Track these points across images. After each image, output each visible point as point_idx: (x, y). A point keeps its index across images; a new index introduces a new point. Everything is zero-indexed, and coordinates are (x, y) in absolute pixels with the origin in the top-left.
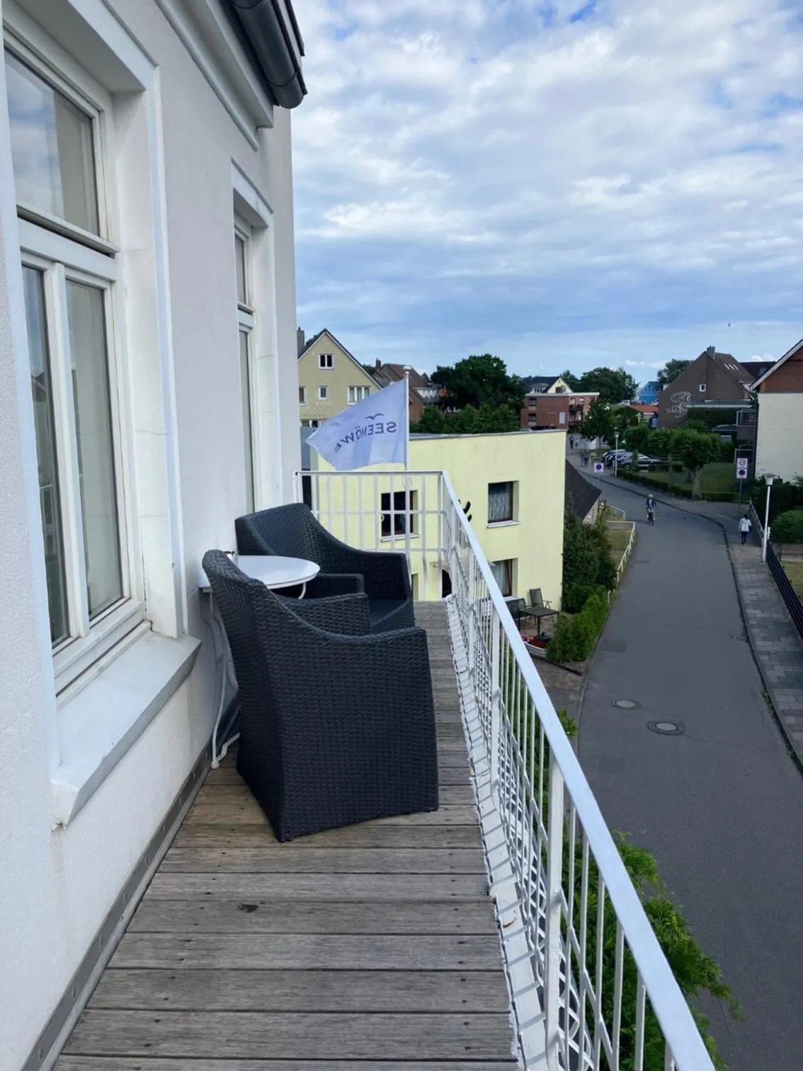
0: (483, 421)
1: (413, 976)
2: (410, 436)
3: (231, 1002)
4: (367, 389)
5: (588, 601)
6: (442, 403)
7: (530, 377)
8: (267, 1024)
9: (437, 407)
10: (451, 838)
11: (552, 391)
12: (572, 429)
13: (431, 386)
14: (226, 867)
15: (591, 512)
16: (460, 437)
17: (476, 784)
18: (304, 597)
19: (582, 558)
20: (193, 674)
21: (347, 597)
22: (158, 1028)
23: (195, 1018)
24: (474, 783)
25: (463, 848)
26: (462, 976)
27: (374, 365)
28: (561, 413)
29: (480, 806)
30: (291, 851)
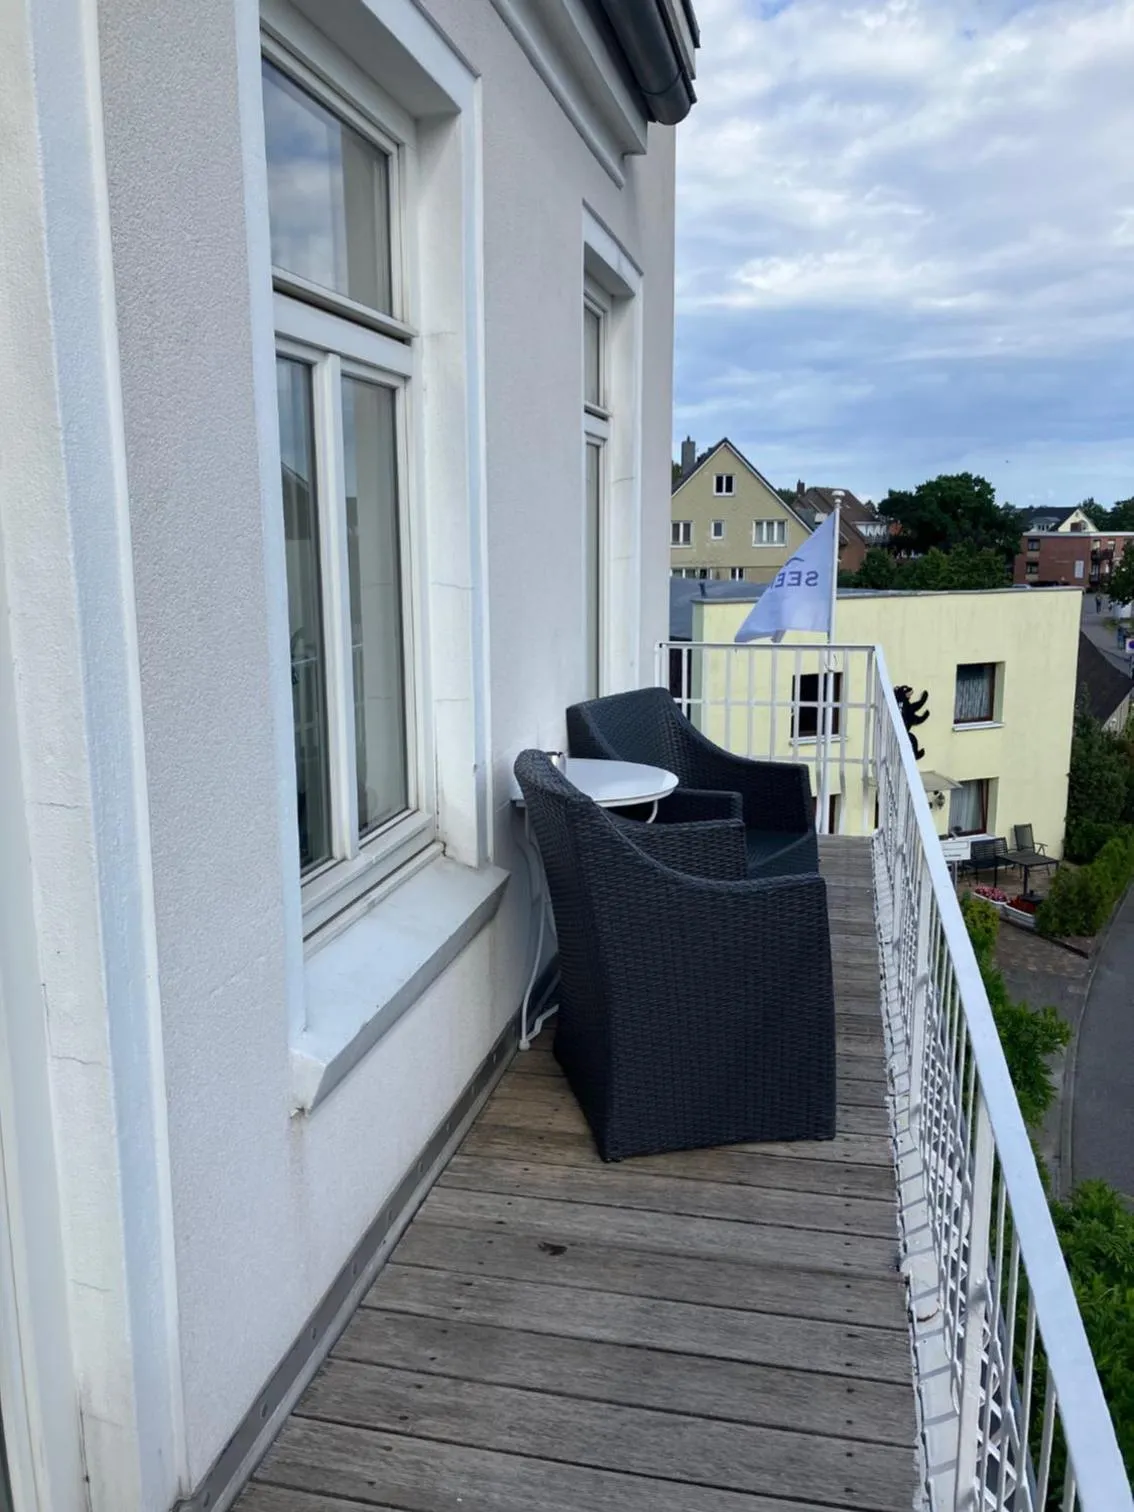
0: (956, 572)
1: (777, 1375)
2: (838, 593)
3: (520, 1376)
4: (781, 523)
5: (1105, 847)
6: (894, 544)
7: (1031, 508)
8: (565, 1413)
9: (886, 550)
10: (851, 1183)
11: (1065, 528)
12: (1093, 586)
13: (878, 520)
14: (528, 1189)
15: (1117, 712)
16: (916, 595)
17: (895, 1107)
18: (655, 821)
19: (1099, 781)
20: (499, 920)
21: (716, 824)
22: (420, 1396)
23: (469, 1390)
24: (891, 1106)
25: (867, 1198)
26: (850, 1385)
27: (794, 489)
28: (1077, 563)
29: (898, 1140)
30: (621, 1176)
